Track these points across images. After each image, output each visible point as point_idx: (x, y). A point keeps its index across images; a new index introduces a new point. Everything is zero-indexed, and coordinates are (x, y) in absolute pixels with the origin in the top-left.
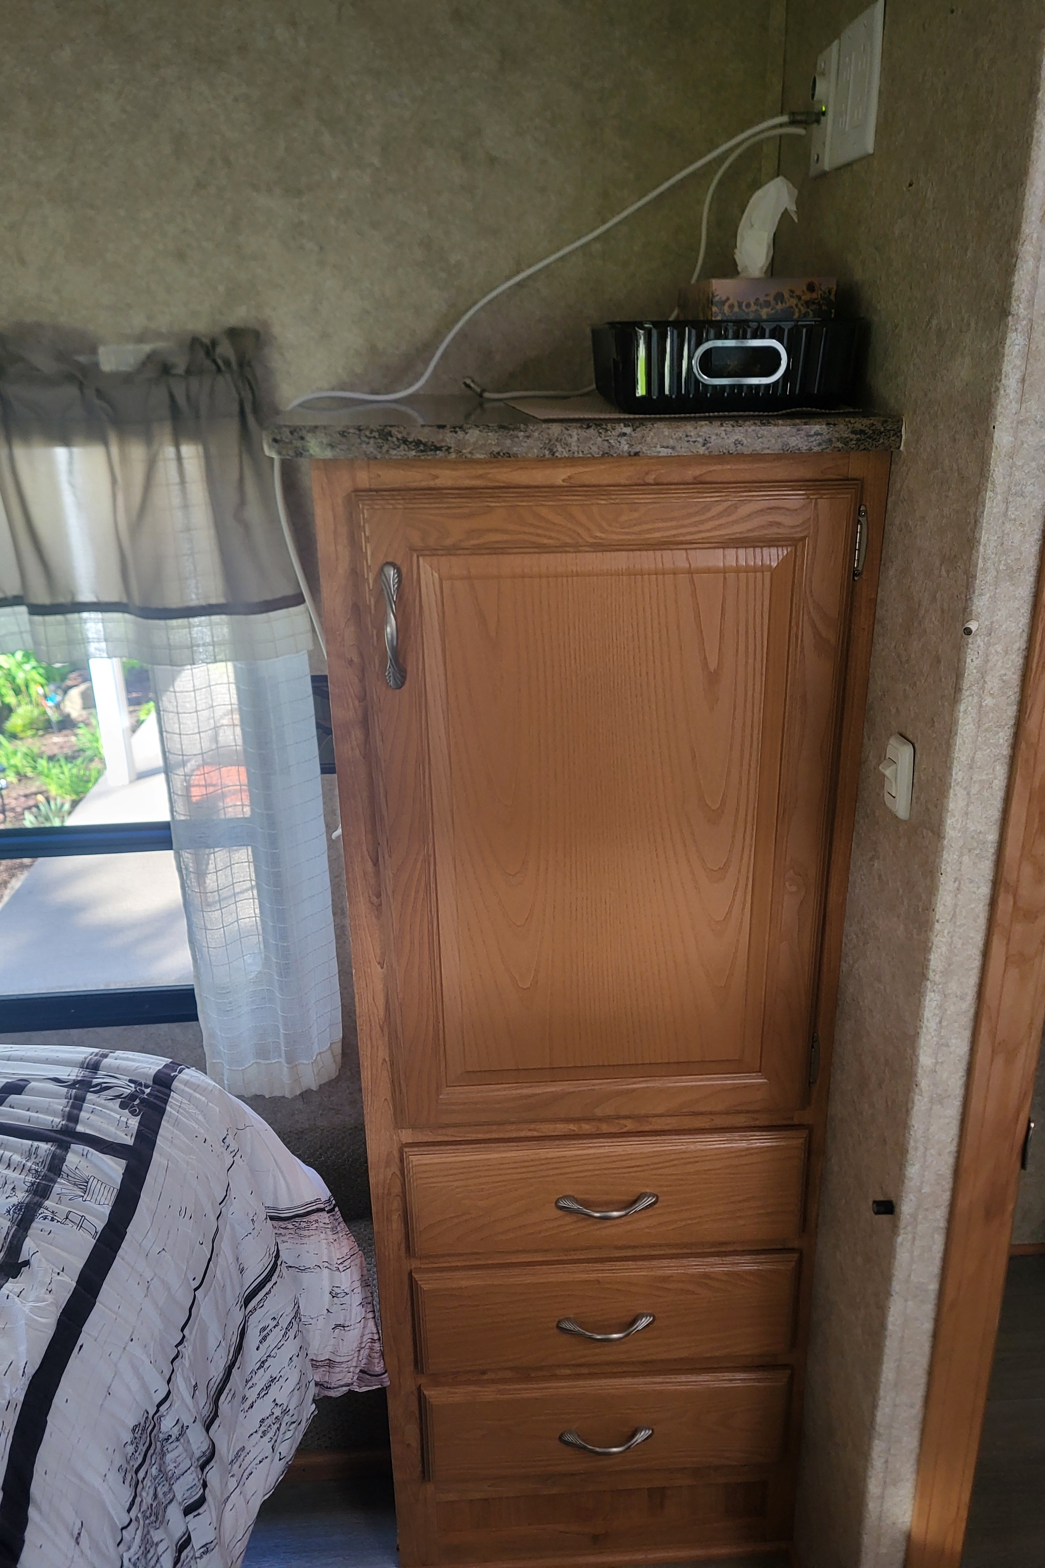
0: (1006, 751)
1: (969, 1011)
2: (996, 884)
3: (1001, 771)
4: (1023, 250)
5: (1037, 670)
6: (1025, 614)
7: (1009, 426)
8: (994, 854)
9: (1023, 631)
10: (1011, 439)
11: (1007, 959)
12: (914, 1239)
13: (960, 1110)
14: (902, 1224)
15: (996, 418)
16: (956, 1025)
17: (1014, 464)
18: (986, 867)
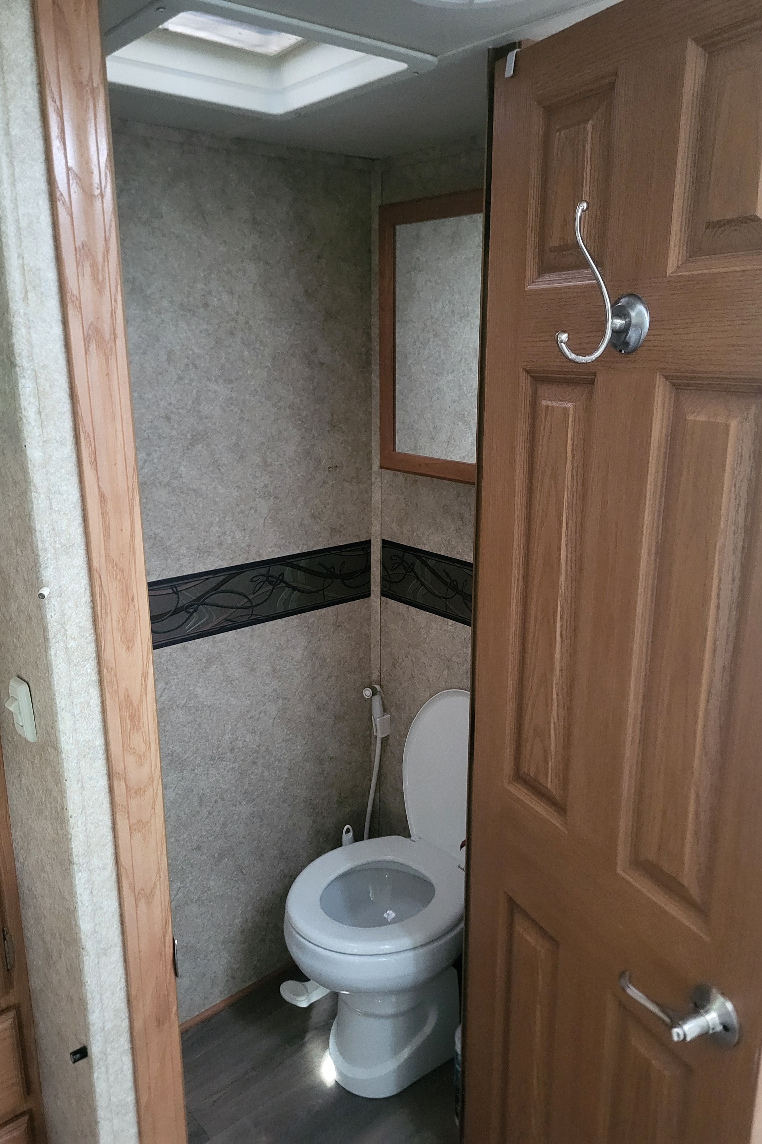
0: (94, 677)
1: (111, 876)
2: (110, 775)
3: (94, 692)
4: (15, 320)
5: (101, 616)
6: (84, 577)
7: (37, 445)
8: (103, 754)
9: (86, 589)
10: (41, 454)
11: (130, 828)
12: (107, 1070)
13: (122, 954)
14: (95, 1063)
15: (25, 439)
16: (104, 890)
17: (47, 472)
18: (100, 765)
